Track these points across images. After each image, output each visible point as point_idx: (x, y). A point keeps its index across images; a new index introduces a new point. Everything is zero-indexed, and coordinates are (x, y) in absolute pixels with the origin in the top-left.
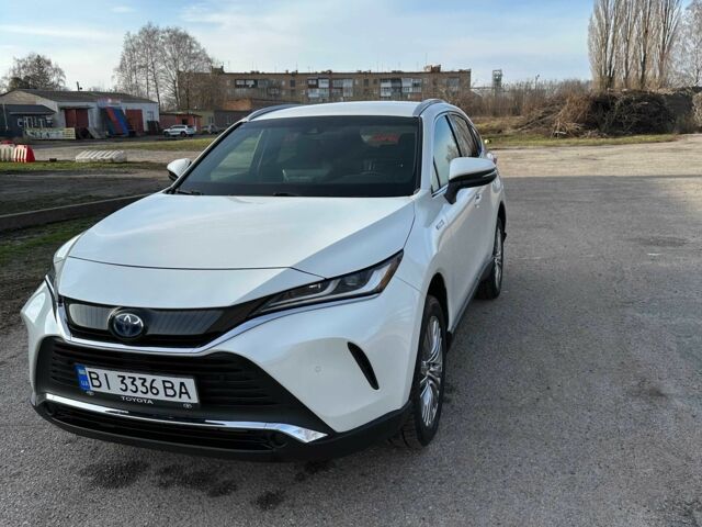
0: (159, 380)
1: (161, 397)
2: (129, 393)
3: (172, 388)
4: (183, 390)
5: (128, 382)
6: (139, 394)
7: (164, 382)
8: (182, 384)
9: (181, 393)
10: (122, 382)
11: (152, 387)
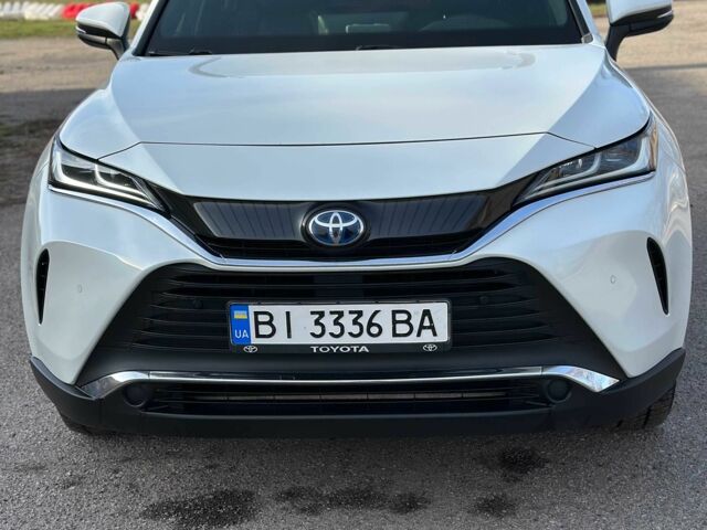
0: (385, 311)
1: (386, 338)
2: (327, 339)
3: (407, 322)
4: (427, 323)
5: (328, 321)
6: (346, 340)
7: (394, 313)
8: (427, 313)
9: (422, 327)
10: (317, 322)
11: (370, 324)
